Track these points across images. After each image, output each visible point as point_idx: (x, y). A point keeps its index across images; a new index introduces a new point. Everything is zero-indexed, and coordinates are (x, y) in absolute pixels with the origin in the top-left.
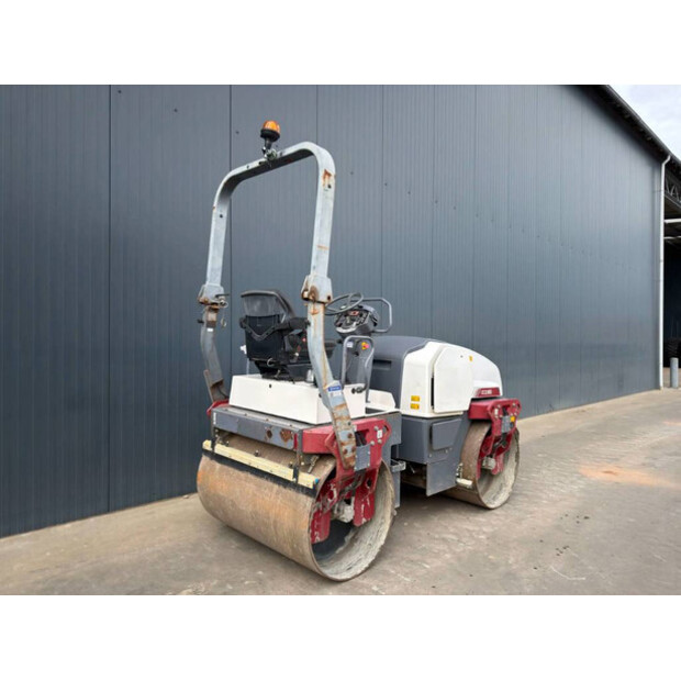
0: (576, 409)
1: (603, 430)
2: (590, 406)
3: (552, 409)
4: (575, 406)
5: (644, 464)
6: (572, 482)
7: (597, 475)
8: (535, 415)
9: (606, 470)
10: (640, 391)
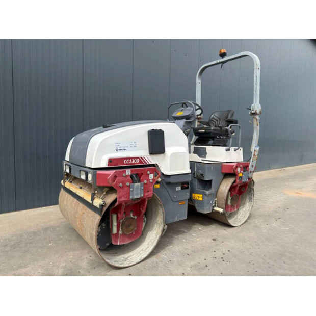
0: (281, 169)
1: (294, 177)
2: (288, 168)
3: (269, 169)
4: (280, 168)
5: (313, 191)
6: (281, 196)
7: (291, 194)
8: (262, 171)
9: (296, 192)
10: (310, 163)
